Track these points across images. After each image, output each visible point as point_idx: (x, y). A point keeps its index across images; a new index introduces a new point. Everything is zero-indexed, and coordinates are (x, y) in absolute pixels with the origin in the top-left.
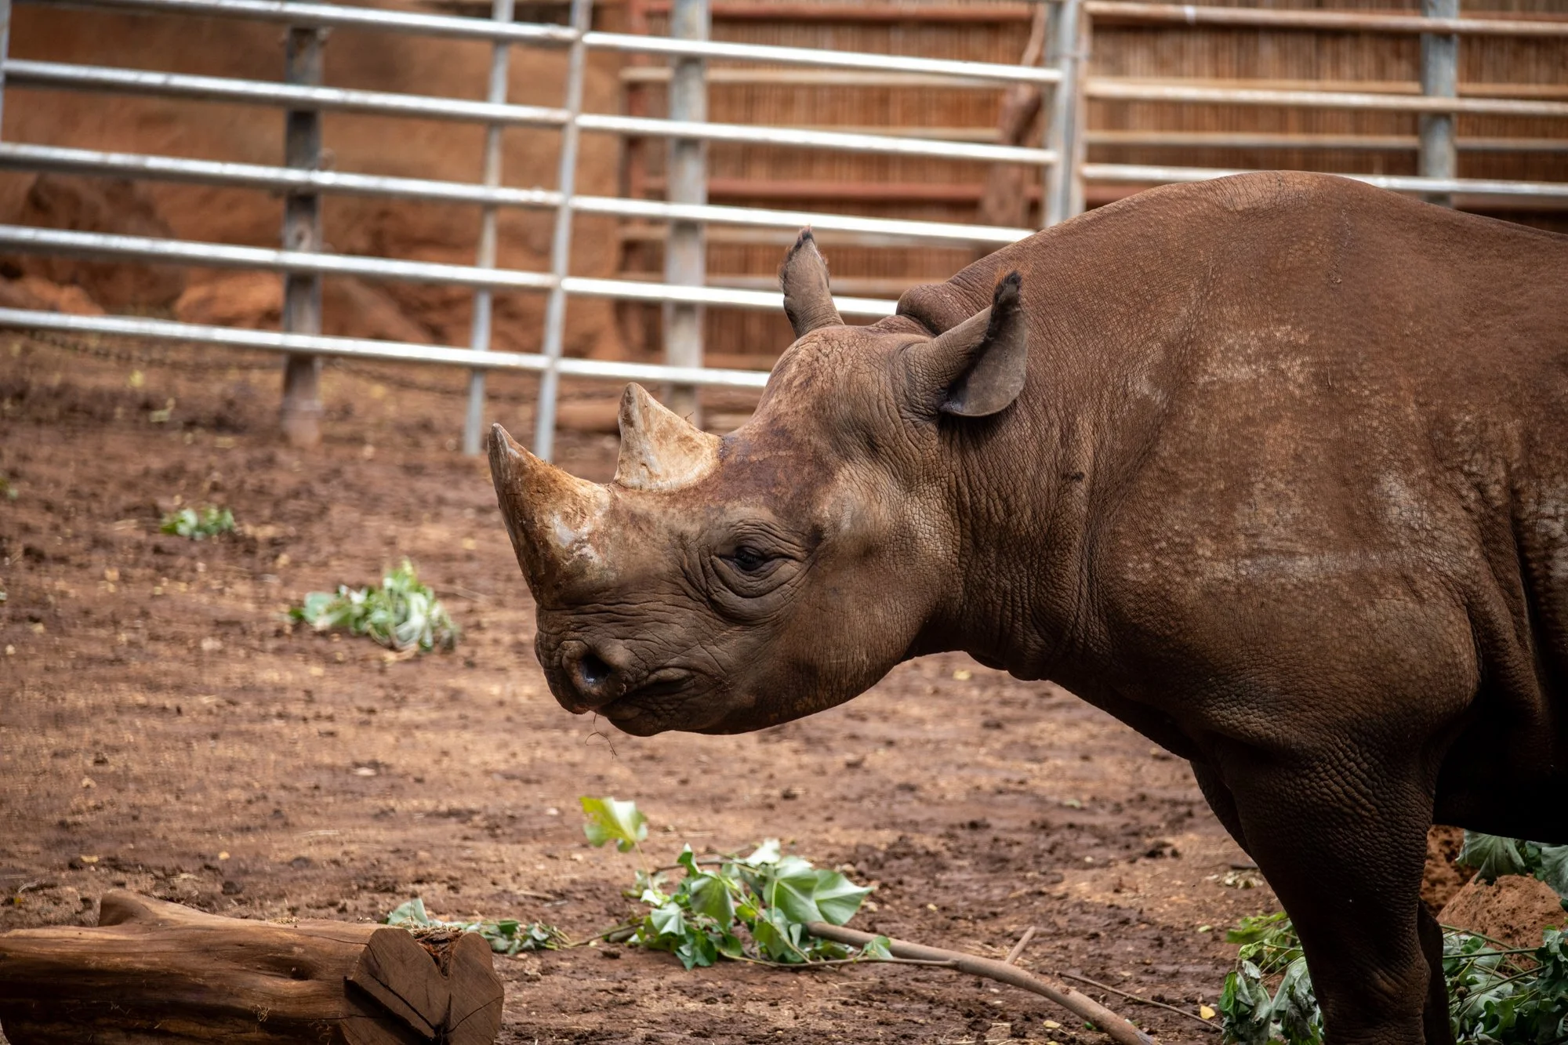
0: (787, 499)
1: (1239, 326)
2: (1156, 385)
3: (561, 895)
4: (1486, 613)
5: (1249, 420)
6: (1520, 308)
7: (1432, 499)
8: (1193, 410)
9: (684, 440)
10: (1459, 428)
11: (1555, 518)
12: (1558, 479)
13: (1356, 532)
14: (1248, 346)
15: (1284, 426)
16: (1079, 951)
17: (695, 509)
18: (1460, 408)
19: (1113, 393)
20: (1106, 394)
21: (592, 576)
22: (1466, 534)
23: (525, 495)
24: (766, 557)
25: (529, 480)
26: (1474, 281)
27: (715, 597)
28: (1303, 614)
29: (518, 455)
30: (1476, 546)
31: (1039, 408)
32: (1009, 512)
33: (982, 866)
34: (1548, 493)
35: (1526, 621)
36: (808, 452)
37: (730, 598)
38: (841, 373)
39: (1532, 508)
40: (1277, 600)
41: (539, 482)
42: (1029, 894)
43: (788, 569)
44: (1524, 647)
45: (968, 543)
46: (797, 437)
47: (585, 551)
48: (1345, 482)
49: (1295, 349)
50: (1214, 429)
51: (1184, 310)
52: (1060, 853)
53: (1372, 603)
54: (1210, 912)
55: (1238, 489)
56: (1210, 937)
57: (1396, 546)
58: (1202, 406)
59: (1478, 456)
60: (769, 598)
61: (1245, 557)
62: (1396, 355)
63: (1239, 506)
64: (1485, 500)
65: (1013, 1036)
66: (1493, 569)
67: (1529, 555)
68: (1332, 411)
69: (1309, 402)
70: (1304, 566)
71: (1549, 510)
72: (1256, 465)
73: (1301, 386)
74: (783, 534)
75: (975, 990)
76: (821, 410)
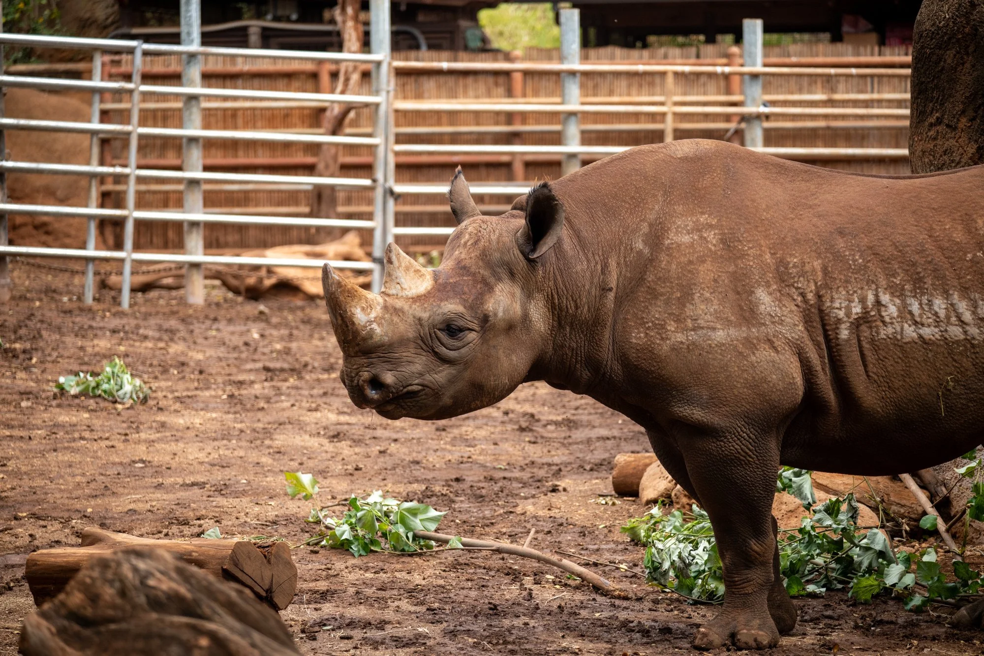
0: (470, 301)
1: (683, 215)
2: (646, 244)
3: (274, 523)
4: (807, 358)
5: (691, 262)
6: (816, 205)
7: (780, 301)
8: (663, 257)
9: (417, 271)
10: (791, 265)
11: (840, 309)
12: (840, 289)
13: (744, 318)
14: (688, 225)
15: (708, 265)
16: (544, 540)
17: (426, 305)
18: (791, 255)
19: (626, 248)
20: (622, 248)
21: (376, 339)
22: (796, 318)
23: (341, 298)
24: (461, 330)
25: (344, 291)
26: (793, 192)
27: (436, 350)
28: (721, 359)
29: (338, 278)
30: (802, 324)
31: (590, 255)
32: (577, 308)
33: (471, 500)
34: (836, 296)
35: (826, 361)
36: (479, 279)
37: (443, 350)
38: (494, 237)
39: (829, 304)
40: (707, 352)
41: (349, 292)
42: (505, 513)
43: (472, 336)
44: (825, 374)
45: (555, 324)
46: (472, 270)
47: (373, 326)
48: (738, 293)
49: (711, 226)
50: (674, 267)
51: (657, 207)
52: (506, 492)
53: (754, 353)
54: (601, 518)
55: (686, 297)
56: (606, 531)
57: (764, 324)
58: (667, 255)
59: (801, 279)
60: (463, 351)
61: (691, 330)
62: (759, 229)
63: (688, 305)
64: (805, 301)
65: (535, 583)
66: (810, 335)
67: (828, 328)
68: (730, 258)
69: (719, 253)
70: (720, 335)
71: (837, 305)
72: (695, 284)
73: (715, 245)
74: (469, 318)
75: (501, 561)
76: (484, 256)
